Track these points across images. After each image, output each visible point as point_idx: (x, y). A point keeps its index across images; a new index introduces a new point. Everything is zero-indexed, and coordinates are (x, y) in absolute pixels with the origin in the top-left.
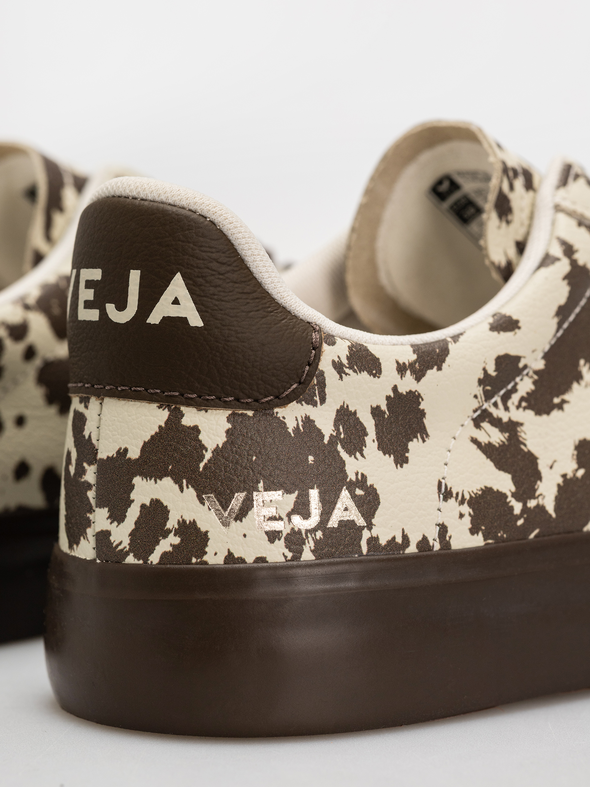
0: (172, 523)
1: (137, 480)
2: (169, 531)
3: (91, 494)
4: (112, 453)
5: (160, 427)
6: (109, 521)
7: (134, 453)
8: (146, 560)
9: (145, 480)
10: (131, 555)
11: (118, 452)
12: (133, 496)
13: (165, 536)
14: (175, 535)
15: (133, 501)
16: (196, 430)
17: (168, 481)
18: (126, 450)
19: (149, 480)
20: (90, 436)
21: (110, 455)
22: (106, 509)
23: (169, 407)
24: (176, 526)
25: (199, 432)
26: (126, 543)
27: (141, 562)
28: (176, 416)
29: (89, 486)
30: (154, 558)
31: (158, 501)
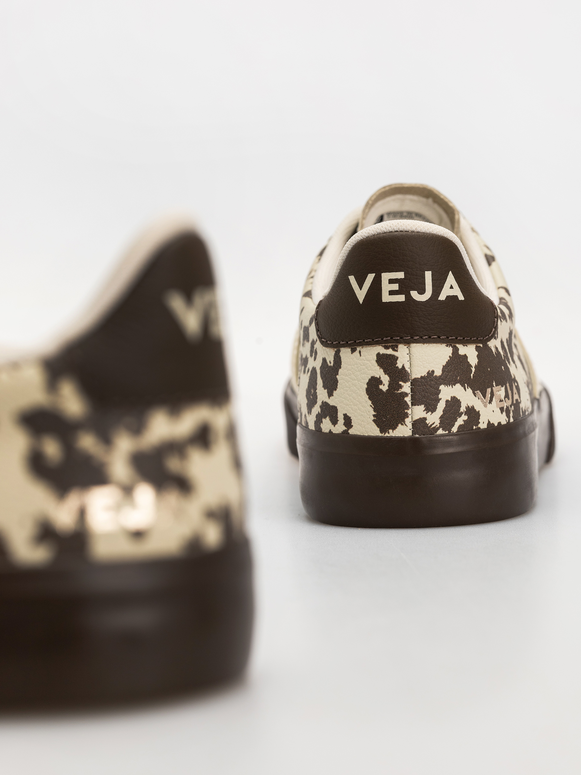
0: (463, 409)
1: (442, 387)
2: (462, 413)
3: (408, 399)
4: (424, 374)
5: (450, 357)
6: (425, 412)
7: (438, 372)
8: (450, 431)
9: (446, 386)
10: (441, 429)
11: (428, 373)
12: (440, 396)
13: (460, 416)
14: (465, 415)
15: (441, 399)
16: (465, 357)
17: (458, 386)
18: (433, 372)
19: (449, 387)
20: (403, 366)
21: (423, 375)
22: (423, 406)
23: (451, 345)
24: (465, 410)
25: (467, 357)
26: (437, 423)
27: (447, 432)
28: (455, 350)
29: (406, 395)
30: (455, 429)
31: (454, 397)
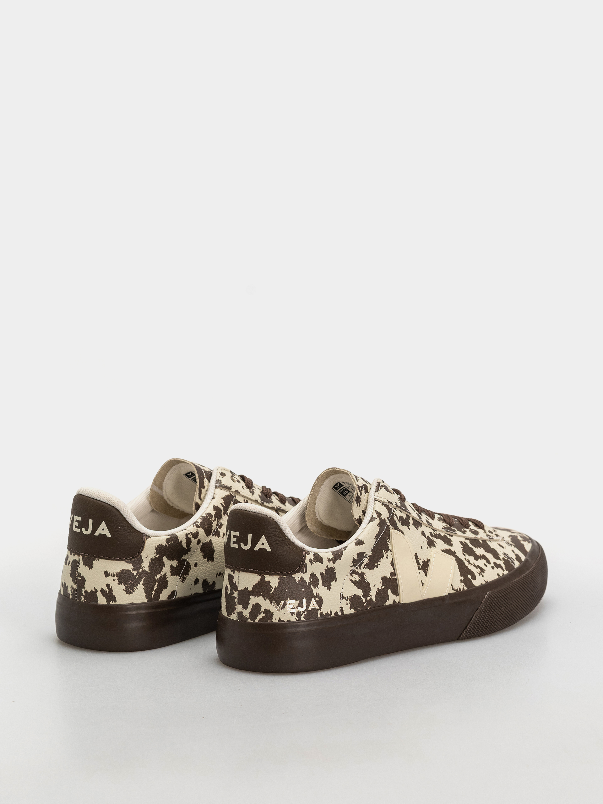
0: (262, 610)
1: (251, 597)
2: (261, 612)
3: (236, 601)
4: (243, 588)
5: (258, 581)
6: (243, 609)
7: (250, 589)
10: (250, 619)
11: (245, 588)
13: (260, 614)
14: (263, 614)
15: (250, 603)
17: (261, 597)
18: (248, 588)
19: (255, 597)
20: (235, 582)
21: (243, 589)
22: (242, 605)
23: (261, 575)
24: (264, 611)
25: (270, 583)
26: (248, 616)
27: (253, 621)
28: (263, 578)
29: (235, 598)
30: (257, 620)
31: (258, 603)
